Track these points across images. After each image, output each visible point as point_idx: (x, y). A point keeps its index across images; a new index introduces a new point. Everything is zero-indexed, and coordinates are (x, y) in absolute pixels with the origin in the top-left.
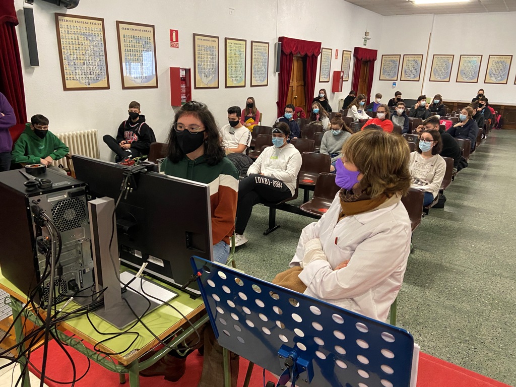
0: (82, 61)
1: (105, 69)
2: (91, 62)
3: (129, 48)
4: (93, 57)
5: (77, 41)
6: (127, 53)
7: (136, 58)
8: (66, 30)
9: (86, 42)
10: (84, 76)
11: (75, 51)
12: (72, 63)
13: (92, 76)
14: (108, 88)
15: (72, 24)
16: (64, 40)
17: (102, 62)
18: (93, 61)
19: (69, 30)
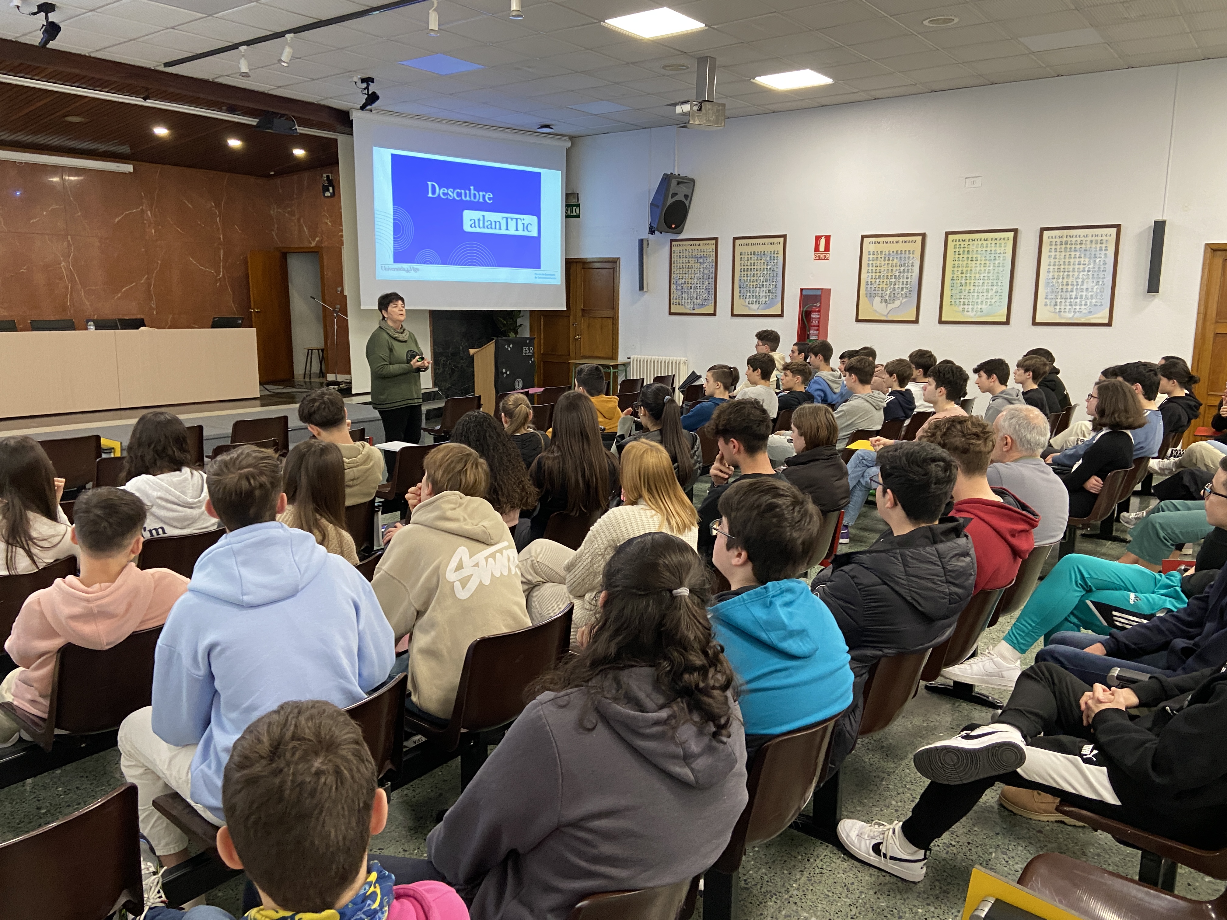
0: (690, 285)
1: (713, 293)
2: (698, 285)
3: (746, 268)
4: (701, 280)
5: (687, 264)
6: (743, 273)
7: (755, 278)
8: (678, 255)
9: (696, 265)
10: (689, 301)
11: (684, 275)
12: (680, 288)
13: (698, 301)
14: (714, 314)
15: (684, 248)
16: (675, 265)
17: (710, 285)
18: (701, 285)
19: (681, 254)
